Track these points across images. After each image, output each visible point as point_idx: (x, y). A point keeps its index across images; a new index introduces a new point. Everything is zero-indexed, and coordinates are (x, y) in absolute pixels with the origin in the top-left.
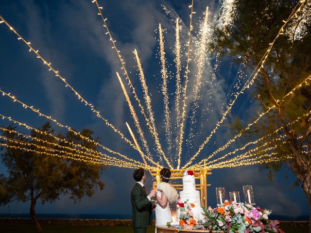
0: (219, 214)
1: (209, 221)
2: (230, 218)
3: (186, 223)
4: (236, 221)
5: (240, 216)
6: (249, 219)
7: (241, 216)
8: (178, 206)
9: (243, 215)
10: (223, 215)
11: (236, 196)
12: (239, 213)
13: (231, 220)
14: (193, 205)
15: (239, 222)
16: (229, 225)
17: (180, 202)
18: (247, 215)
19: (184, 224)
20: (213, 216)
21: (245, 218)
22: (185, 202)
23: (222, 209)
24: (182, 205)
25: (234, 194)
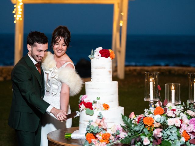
0: (145, 125)
1: (130, 136)
2: (161, 132)
3: (96, 138)
4: (168, 136)
5: (174, 130)
6: (187, 133)
7: (176, 130)
8: (83, 107)
9: (179, 128)
10: (151, 126)
11: (175, 89)
12: (174, 126)
13: (160, 135)
14: (106, 107)
15: (172, 138)
16: (157, 141)
17: (86, 100)
18: (186, 128)
19: (93, 140)
20: (137, 129)
21: (181, 131)
22: (95, 102)
23: (151, 119)
24: (89, 106)
25: (173, 87)
